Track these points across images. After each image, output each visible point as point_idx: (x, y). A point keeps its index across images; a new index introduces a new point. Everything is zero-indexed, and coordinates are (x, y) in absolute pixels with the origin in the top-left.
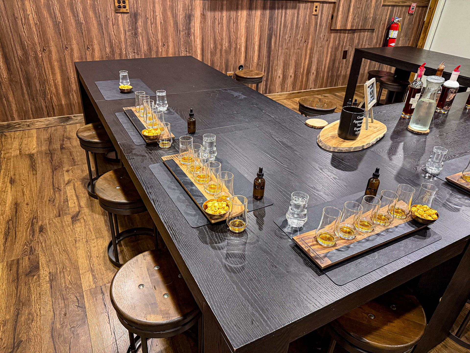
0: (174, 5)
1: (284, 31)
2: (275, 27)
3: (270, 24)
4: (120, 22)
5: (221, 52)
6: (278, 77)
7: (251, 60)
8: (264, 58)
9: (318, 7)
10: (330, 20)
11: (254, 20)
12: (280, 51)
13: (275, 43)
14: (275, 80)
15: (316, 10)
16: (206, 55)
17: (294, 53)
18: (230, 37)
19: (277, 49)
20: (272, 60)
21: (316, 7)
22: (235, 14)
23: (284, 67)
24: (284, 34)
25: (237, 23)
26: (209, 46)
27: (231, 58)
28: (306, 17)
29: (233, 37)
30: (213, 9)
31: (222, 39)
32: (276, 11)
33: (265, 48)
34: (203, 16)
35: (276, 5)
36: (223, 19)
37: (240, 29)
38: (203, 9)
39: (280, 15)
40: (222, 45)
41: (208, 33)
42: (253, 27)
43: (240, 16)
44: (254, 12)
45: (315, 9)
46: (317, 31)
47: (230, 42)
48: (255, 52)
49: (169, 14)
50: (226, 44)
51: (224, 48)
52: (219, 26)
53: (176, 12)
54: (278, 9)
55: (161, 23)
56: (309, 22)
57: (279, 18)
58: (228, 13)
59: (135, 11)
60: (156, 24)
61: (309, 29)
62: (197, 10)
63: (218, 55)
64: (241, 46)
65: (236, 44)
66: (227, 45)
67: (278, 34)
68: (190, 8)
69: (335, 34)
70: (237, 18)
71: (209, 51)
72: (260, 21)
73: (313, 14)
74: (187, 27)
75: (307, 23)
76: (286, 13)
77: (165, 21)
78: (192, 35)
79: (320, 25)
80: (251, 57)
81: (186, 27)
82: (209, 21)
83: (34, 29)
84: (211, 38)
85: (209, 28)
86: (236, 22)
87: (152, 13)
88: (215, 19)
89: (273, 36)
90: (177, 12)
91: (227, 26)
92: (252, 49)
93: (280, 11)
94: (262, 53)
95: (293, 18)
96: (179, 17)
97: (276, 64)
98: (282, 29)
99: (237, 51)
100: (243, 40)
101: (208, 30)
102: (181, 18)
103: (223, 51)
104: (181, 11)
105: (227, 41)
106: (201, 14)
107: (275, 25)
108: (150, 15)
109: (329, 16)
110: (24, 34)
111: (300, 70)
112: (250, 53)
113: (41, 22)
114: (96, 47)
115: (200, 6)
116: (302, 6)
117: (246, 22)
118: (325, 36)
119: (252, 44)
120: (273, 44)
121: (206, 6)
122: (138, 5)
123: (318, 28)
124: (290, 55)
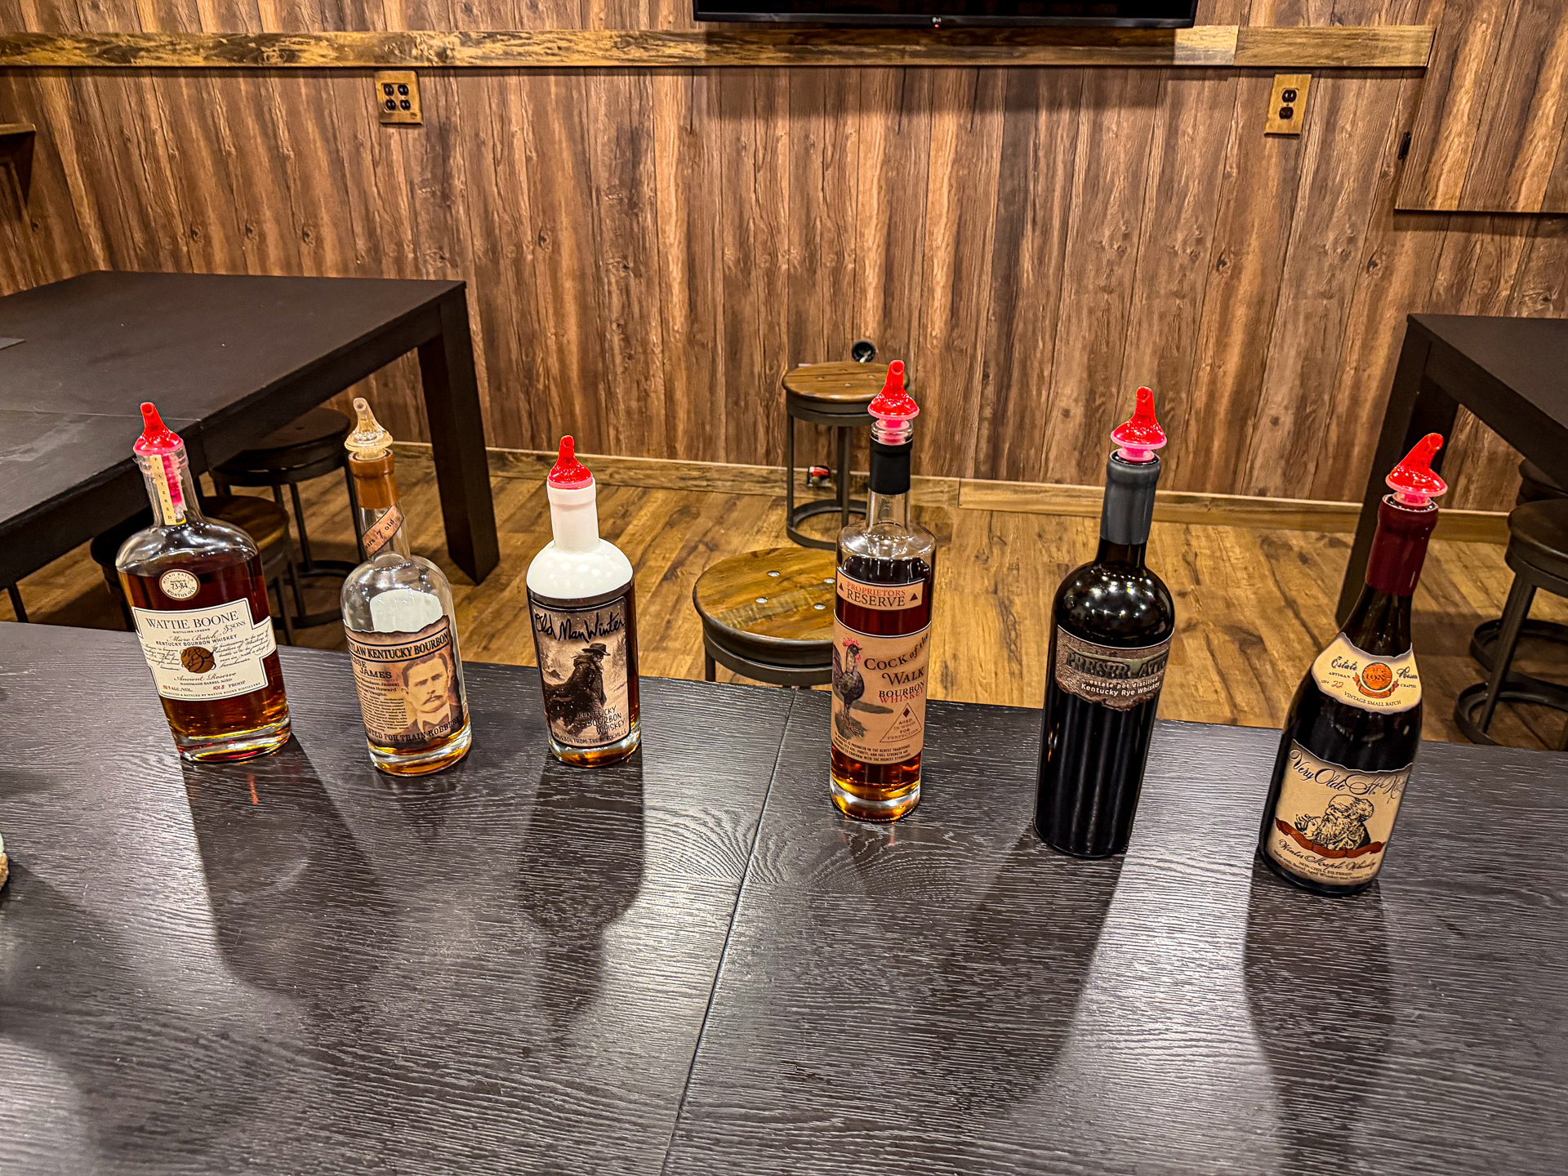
0: (575, 95)
1: (1086, 208)
2: (1037, 188)
3: (1007, 173)
4: (396, 156)
5: (771, 285)
6: (1056, 414)
7: (915, 323)
8: (983, 323)
9: (1302, 96)
10: (1393, 159)
11: (923, 156)
12: (1068, 297)
13: (1040, 259)
14: (1040, 421)
15: (1286, 114)
16: (705, 286)
17: (1150, 313)
18: (808, 226)
19: (1053, 288)
20: (1024, 335)
21: (1290, 96)
22: (830, 127)
23: (1091, 372)
24: (1091, 221)
25: (841, 168)
26: (718, 254)
27: (818, 307)
28: (1220, 145)
29: (823, 222)
30: (730, 108)
31: (773, 231)
32: (1043, 116)
33: (987, 278)
34: (690, 134)
35: (1044, 91)
36: (774, 152)
37: (854, 191)
38: (690, 109)
39: (1062, 133)
40: (773, 255)
41: (713, 202)
42: (922, 185)
43: (854, 138)
44: (922, 121)
45: (1277, 103)
46: (1300, 214)
47: (809, 243)
48: (931, 291)
49: (557, 127)
50: (790, 253)
51: (785, 267)
52: (760, 175)
53: (581, 121)
54: (1055, 105)
55: (528, 159)
56: (1243, 169)
57: (1060, 149)
58: (799, 125)
59: (443, 120)
60: (511, 164)
61: (1242, 205)
62: (665, 113)
63: (759, 289)
64: (859, 261)
65: (840, 255)
66: (796, 253)
67: (1056, 223)
68: (636, 106)
69: (1431, 234)
70: (839, 145)
71: (719, 275)
72: (955, 161)
73: (1268, 130)
74: (626, 177)
75: (1227, 176)
76: (1097, 128)
77: (542, 155)
78: (648, 208)
79: (1321, 186)
80: (916, 314)
81: (620, 179)
82: (715, 160)
83: (168, 173)
84: (727, 223)
85: (717, 182)
86: (837, 163)
87: (497, 127)
88: (739, 149)
89: (1029, 226)
90: (585, 120)
91: (797, 179)
92: (917, 279)
93: (1065, 116)
94: (969, 300)
95: (1142, 148)
96: (592, 141)
97: (1048, 354)
98: (1077, 201)
99: (844, 285)
100: (872, 241)
101: (711, 193)
102: (604, 145)
103: (781, 282)
104: (601, 117)
105: (796, 239)
106: (681, 129)
107: (1036, 180)
108: (490, 132)
109: (1379, 140)
110: (147, 184)
111: (1190, 394)
112: (910, 296)
113: (183, 153)
114: (328, 234)
115: (674, 96)
116: (1194, 92)
117: (886, 161)
118: (1352, 240)
119: (919, 258)
120: (1027, 263)
121: (700, 98)
122: (450, 99)
123: (1302, 202)
124: (1125, 320)
